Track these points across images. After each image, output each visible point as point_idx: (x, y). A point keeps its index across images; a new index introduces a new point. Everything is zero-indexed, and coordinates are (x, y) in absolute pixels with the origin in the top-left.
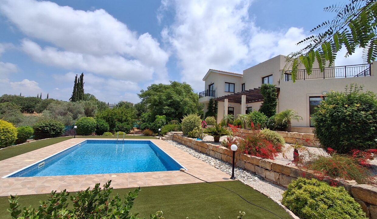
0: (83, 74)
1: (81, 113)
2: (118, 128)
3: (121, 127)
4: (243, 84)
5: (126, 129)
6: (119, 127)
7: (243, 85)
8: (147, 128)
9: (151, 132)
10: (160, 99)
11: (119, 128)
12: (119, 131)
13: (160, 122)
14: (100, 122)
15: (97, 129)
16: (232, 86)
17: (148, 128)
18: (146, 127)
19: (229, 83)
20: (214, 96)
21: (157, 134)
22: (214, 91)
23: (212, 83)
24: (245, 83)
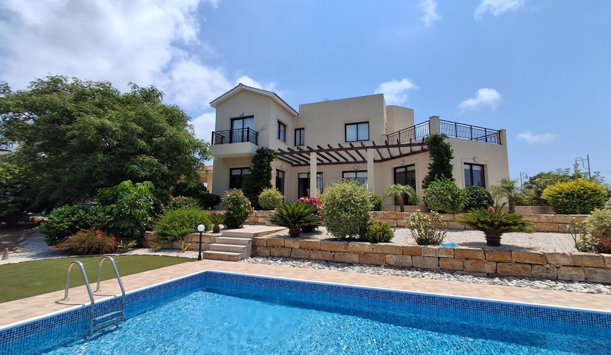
4: (296, 130)
7: (299, 130)
8: (81, 227)
9: (110, 241)
13: (141, 202)
16: (282, 128)
17: (87, 227)
18: (76, 223)
19: (280, 123)
20: (256, 144)
21: (133, 243)
22: (257, 134)
23: (245, 115)
24: (303, 129)
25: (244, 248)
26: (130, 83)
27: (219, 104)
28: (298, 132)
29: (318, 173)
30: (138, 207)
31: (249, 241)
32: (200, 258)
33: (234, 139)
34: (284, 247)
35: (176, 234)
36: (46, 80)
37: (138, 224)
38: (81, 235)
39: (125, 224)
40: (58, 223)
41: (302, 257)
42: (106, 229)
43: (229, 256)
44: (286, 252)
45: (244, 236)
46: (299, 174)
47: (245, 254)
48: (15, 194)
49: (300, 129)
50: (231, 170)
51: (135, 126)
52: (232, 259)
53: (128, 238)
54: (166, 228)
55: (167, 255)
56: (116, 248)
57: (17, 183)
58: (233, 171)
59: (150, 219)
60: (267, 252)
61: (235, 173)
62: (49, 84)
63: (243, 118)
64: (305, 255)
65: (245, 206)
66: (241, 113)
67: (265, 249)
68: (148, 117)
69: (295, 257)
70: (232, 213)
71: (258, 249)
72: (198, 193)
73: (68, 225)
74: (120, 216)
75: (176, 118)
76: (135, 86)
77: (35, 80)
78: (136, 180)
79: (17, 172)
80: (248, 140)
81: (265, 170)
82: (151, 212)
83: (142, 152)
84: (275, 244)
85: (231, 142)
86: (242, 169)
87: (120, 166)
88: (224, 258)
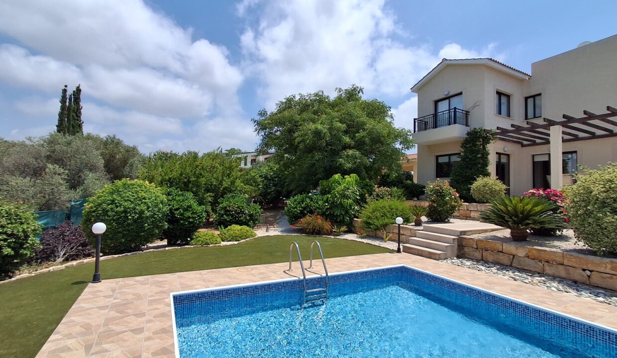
0: (79, 87)
1: (93, 168)
2: (228, 215)
3: (238, 210)
4: (526, 99)
5: (251, 216)
6: (229, 211)
7: (532, 98)
8: (308, 212)
9: (327, 225)
10: (331, 129)
11: (232, 215)
12: (231, 223)
13: (348, 193)
14: (177, 198)
15: (169, 222)
16: (504, 100)
17: (311, 212)
18: (305, 208)
19: (499, 94)
20: (467, 125)
21: (344, 228)
22: (467, 113)
23: (450, 94)
24: (540, 94)
25: (447, 247)
26: (337, 89)
27: (420, 88)
28: (530, 101)
29: (564, 153)
30: (347, 197)
31: (454, 239)
32: (399, 251)
33: (439, 123)
34: (502, 252)
35: (377, 223)
36: (284, 101)
37: (347, 212)
38: (308, 218)
39: (337, 212)
40: (294, 208)
41: (531, 269)
42: (325, 215)
43: (430, 253)
44: (505, 260)
45: (448, 232)
46: (533, 156)
47: (449, 253)
48: (275, 185)
49: (534, 97)
50: (437, 157)
51: (339, 124)
52: (433, 256)
53: (341, 223)
54: (369, 218)
55: (370, 243)
56: (331, 231)
57: (275, 178)
58: (440, 158)
59: (356, 208)
60: (478, 255)
61: (441, 160)
62: (286, 103)
63: (448, 98)
64: (535, 268)
65: (451, 198)
66: (446, 93)
67: (475, 251)
68: (350, 115)
69: (518, 267)
70: (436, 205)
71: (466, 249)
72: (402, 183)
73: (300, 210)
74: (333, 205)
75: (377, 110)
76: (340, 90)
77: (279, 103)
78: (345, 173)
79: (275, 169)
80: (455, 123)
81: (480, 155)
82: (357, 202)
83: (346, 147)
84: (488, 246)
85: (435, 126)
86: (449, 155)
87: (332, 161)
88: (424, 255)
